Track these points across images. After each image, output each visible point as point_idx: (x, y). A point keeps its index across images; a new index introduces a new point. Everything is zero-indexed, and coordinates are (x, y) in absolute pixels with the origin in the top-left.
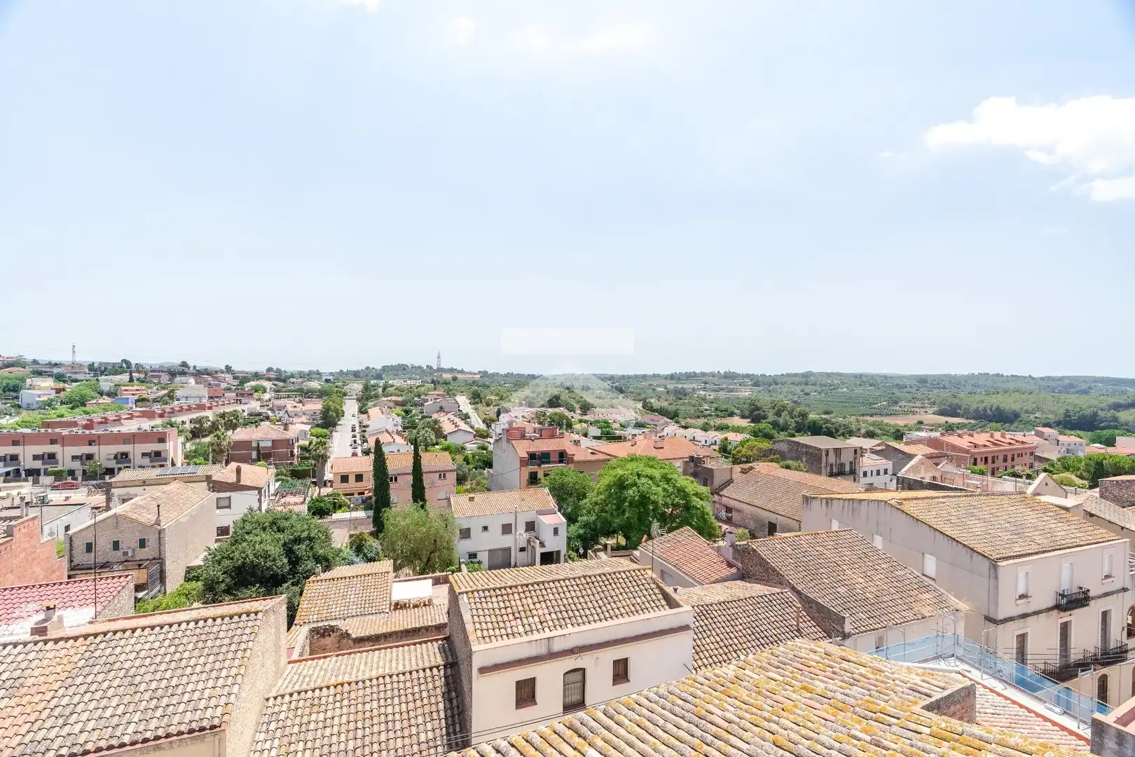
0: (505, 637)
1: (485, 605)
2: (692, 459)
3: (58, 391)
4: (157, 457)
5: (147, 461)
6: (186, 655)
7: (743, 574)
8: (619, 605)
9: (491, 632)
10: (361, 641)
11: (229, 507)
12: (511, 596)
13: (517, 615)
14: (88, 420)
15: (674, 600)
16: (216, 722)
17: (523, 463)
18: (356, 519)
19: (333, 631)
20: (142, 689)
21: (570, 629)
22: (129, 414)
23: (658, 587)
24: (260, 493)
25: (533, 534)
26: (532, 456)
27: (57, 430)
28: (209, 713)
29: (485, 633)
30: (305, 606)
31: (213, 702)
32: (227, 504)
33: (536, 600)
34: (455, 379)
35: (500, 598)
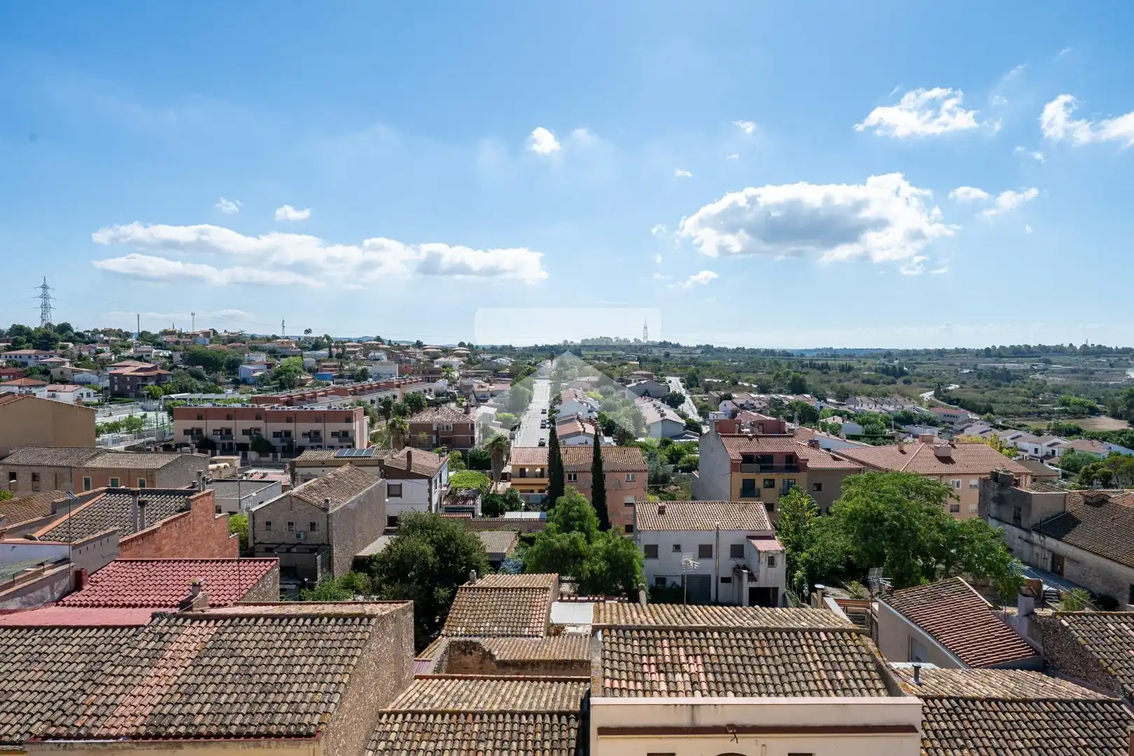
0: (640, 693)
1: (622, 648)
2: (995, 476)
3: (269, 366)
4: (346, 438)
5: (335, 441)
6: (298, 652)
7: (1045, 662)
8: (809, 677)
9: (624, 684)
10: (504, 665)
11: (400, 495)
12: (658, 642)
13: (662, 668)
14: (288, 396)
15: (895, 684)
16: (313, 729)
17: (734, 467)
18: (530, 521)
19: (475, 649)
20: (254, 681)
21: (731, 699)
22: (323, 391)
23: (875, 661)
24: (430, 483)
25: (740, 562)
26: (748, 458)
27: (262, 406)
28: (307, 719)
29: (616, 684)
30: (454, 615)
31: (313, 708)
32: (398, 493)
33: (690, 651)
34: (667, 355)
35: (644, 642)
